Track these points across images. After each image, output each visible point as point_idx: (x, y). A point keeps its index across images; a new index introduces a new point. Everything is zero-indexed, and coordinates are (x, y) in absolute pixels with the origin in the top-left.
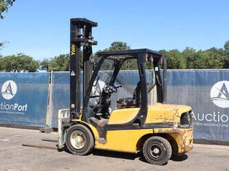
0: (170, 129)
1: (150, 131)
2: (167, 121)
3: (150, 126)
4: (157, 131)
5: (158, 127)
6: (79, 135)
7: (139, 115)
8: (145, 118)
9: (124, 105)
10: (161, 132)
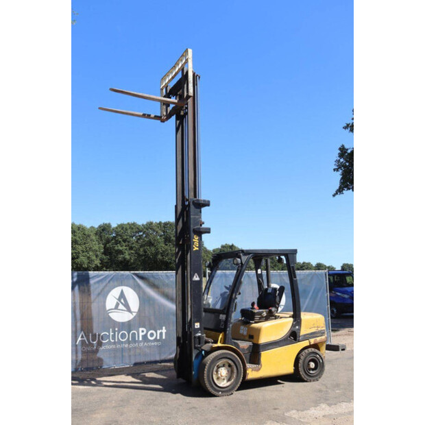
0: (323, 337)
1: (306, 343)
2: (319, 329)
3: (307, 337)
4: (312, 341)
5: (314, 337)
6: (218, 367)
7: (293, 326)
8: (299, 329)
9: (263, 317)
10: (316, 342)
